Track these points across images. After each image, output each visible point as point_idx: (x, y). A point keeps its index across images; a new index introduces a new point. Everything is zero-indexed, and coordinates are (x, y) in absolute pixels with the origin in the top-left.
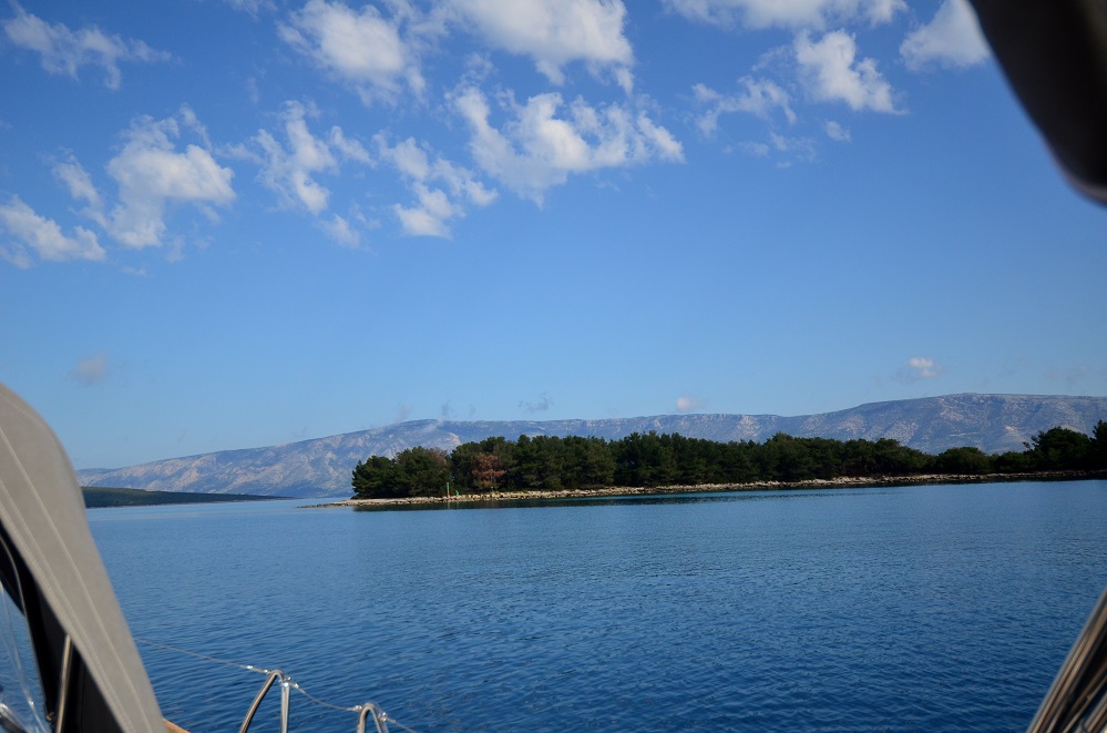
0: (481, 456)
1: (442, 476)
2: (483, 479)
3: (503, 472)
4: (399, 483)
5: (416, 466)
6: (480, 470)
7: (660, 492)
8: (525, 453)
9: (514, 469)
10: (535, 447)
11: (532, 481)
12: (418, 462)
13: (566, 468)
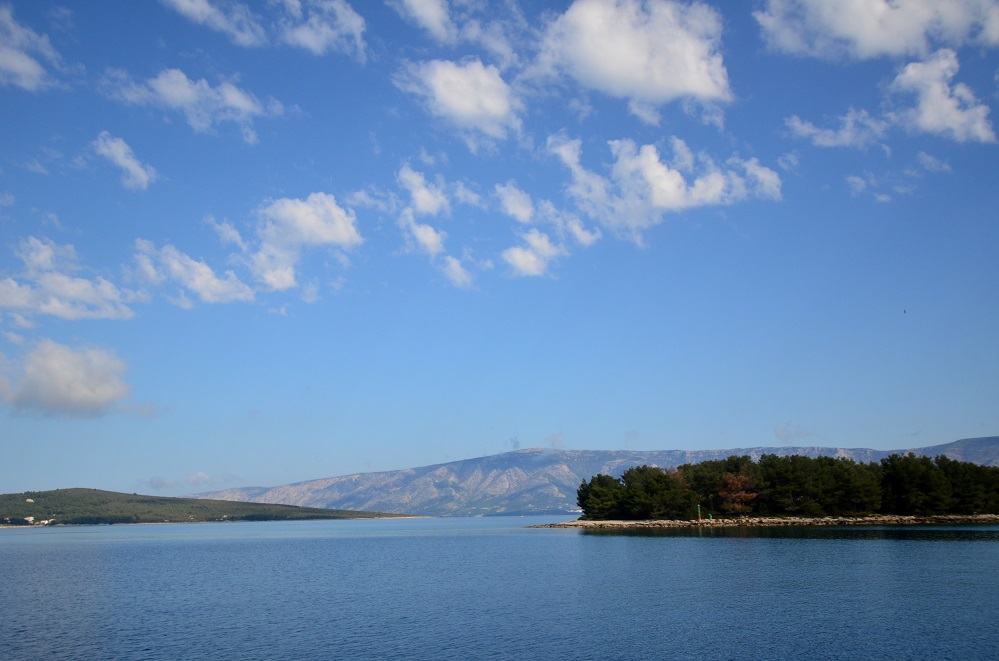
0: (730, 477)
1: (687, 497)
2: (734, 501)
3: (755, 495)
4: (638, 504)
5: (657, 486)
6: (730, 491)
7: (940, 522)
8: (777, 473)
9: (766, 492)
10: (790, 467)
11: (789, 505)
12: (658, 481)
13: (825, 492)
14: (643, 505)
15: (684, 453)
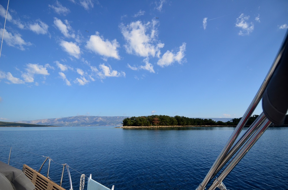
3: (159, 122)
6: (155, 121)
14: (140, 123)
15: (107, 117)
